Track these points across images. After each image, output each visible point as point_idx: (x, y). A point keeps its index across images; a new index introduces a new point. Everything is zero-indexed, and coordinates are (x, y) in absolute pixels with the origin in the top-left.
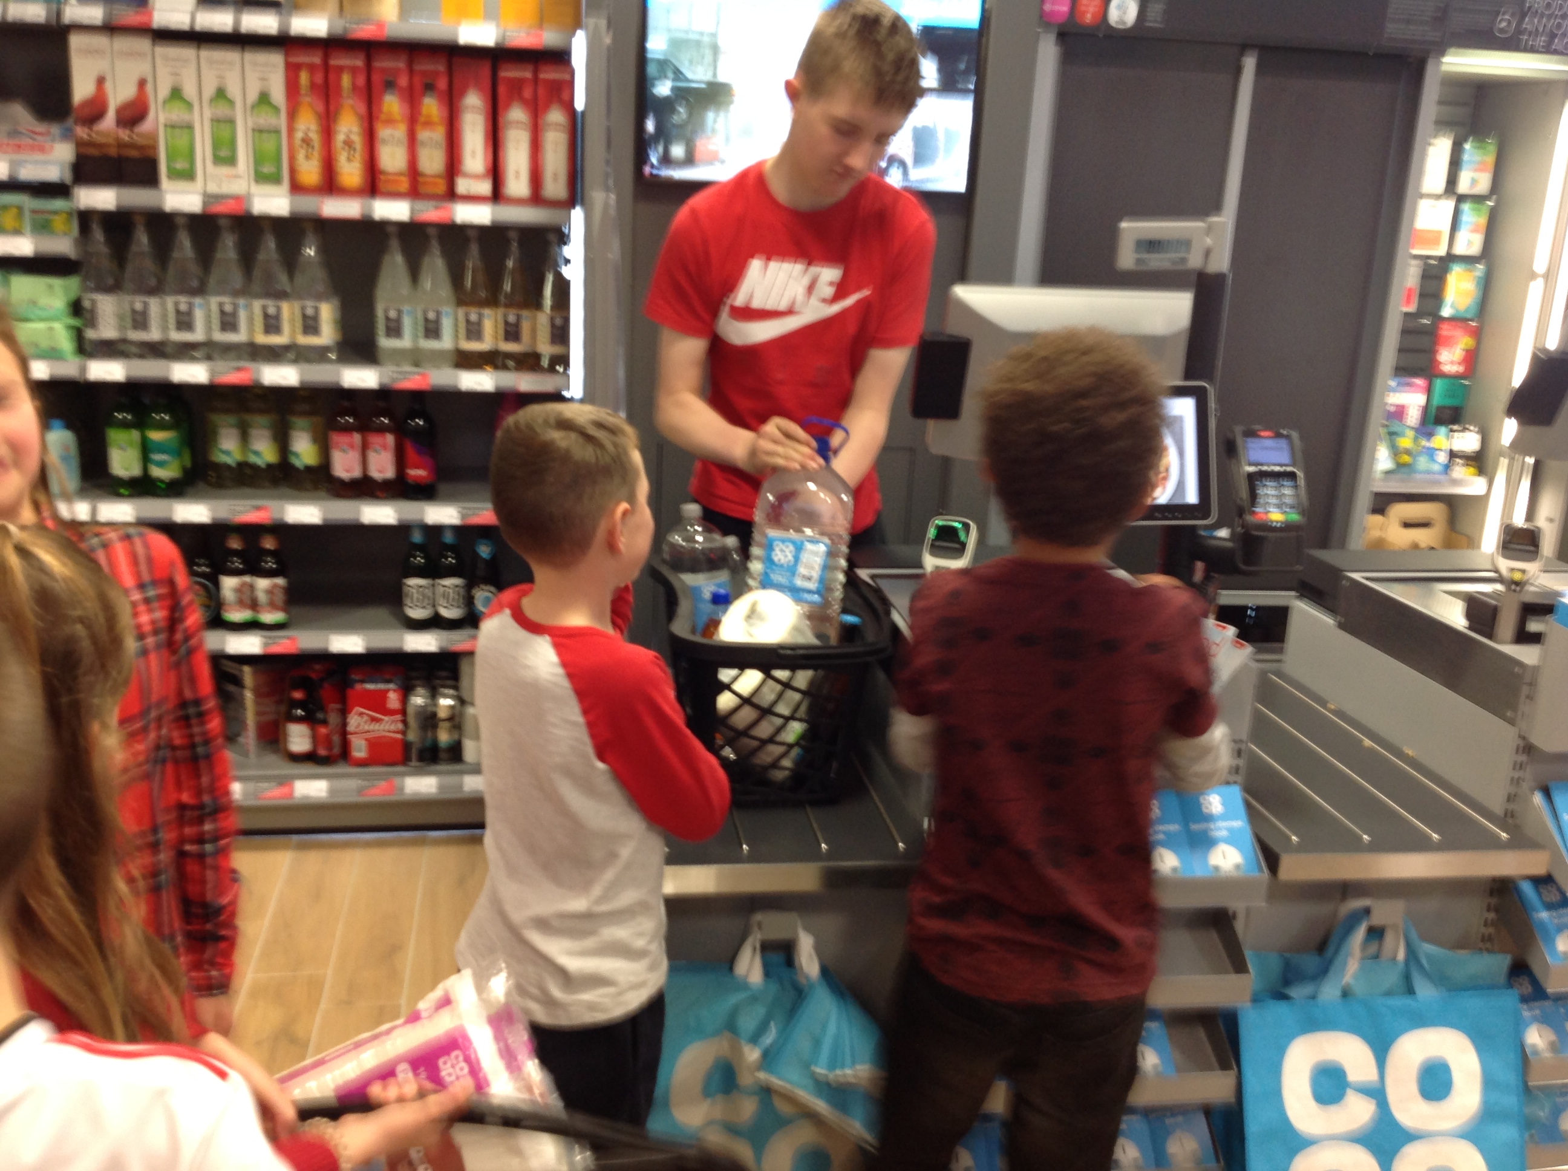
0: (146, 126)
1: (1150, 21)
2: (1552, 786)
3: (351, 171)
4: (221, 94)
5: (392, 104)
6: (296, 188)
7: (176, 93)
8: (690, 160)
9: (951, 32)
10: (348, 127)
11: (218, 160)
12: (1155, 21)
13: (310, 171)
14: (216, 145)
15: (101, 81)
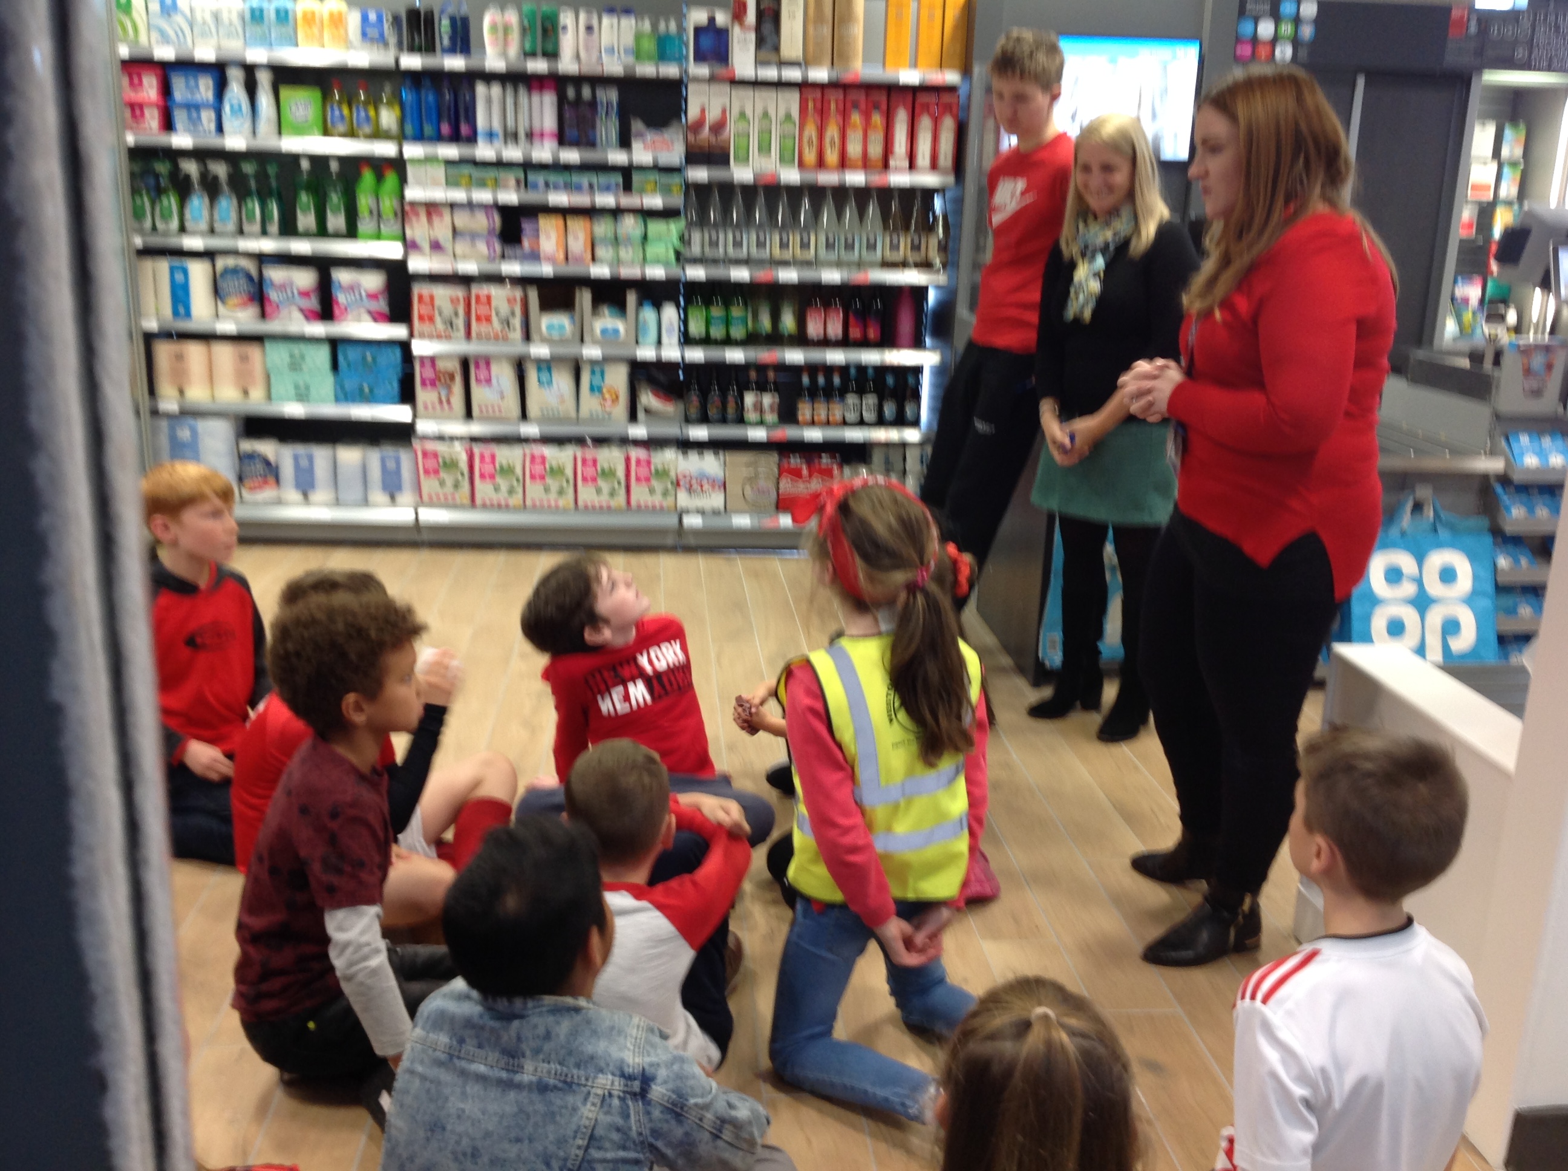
0: (725, 133)
3: (832, 156)
4: (766, 114)
5: (856, 118)
6: (801, 165)
7: (743, 115)
10: (832, 132)
11: (761, 152)
13: (810, 157)
14: (760, 144)
15: (703, 109)
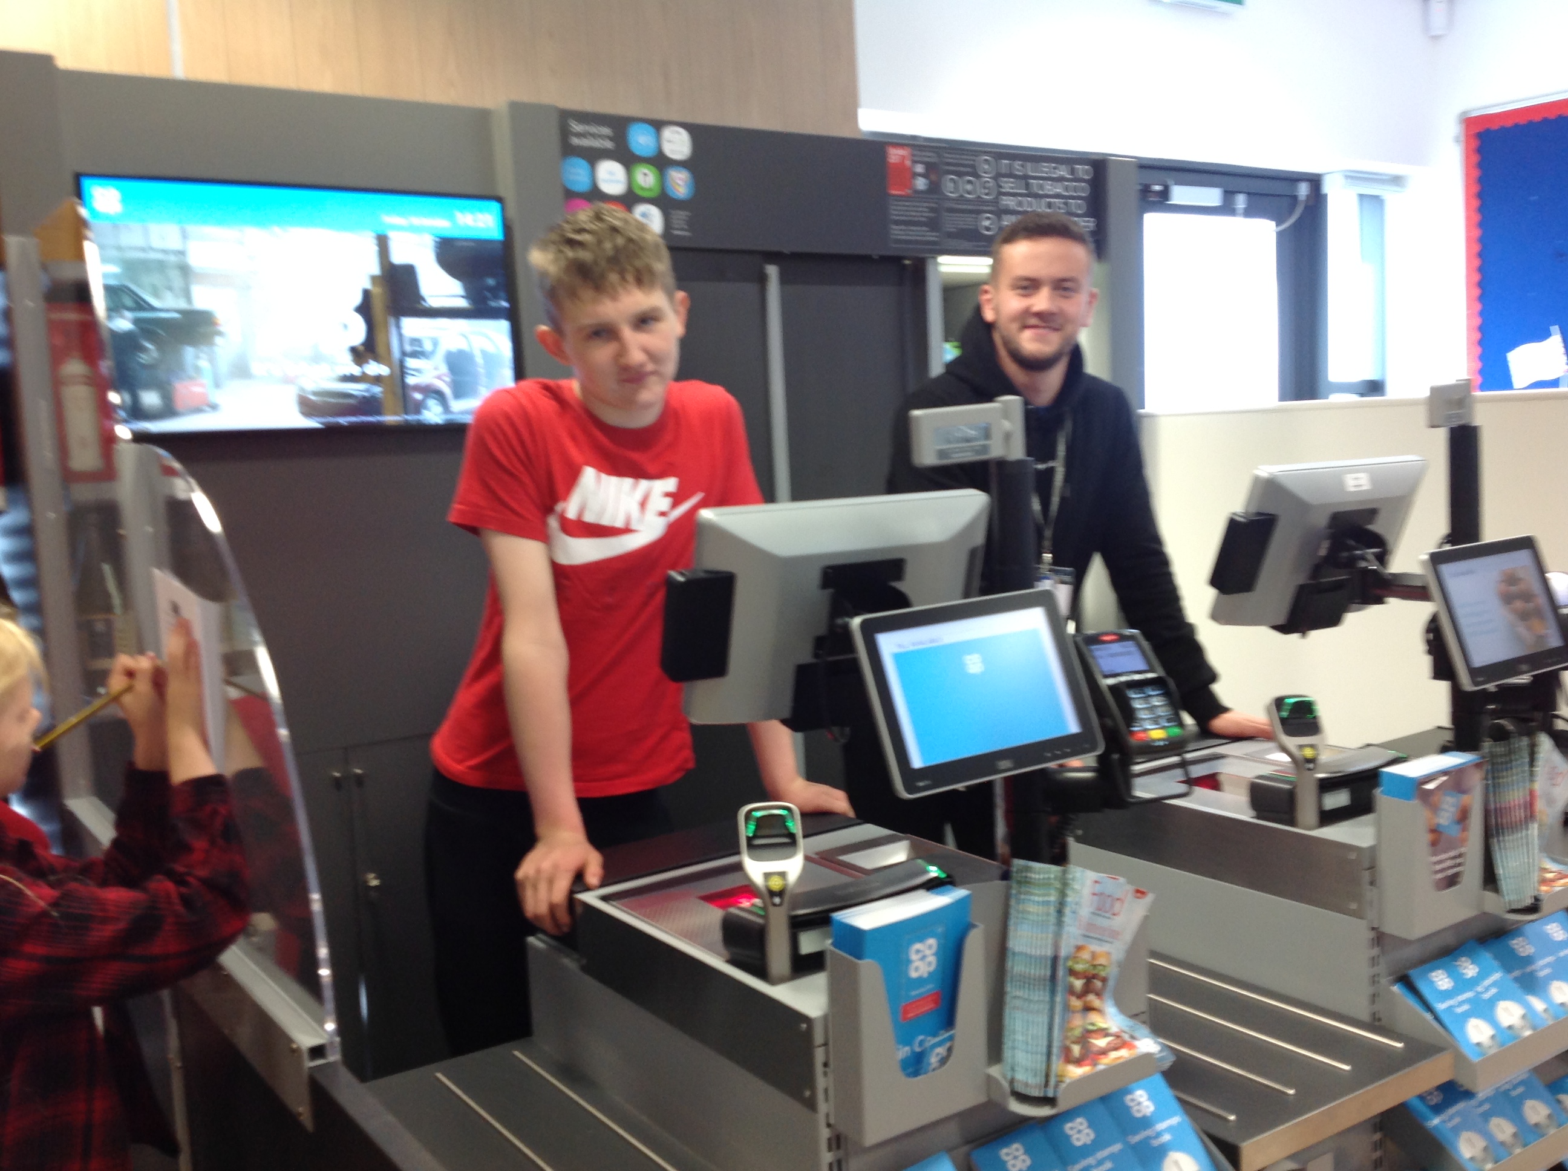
1: (677, 229)
2: (1413, 973)
8: (168, 411)
9: (472, 244)
12: (682, 229)
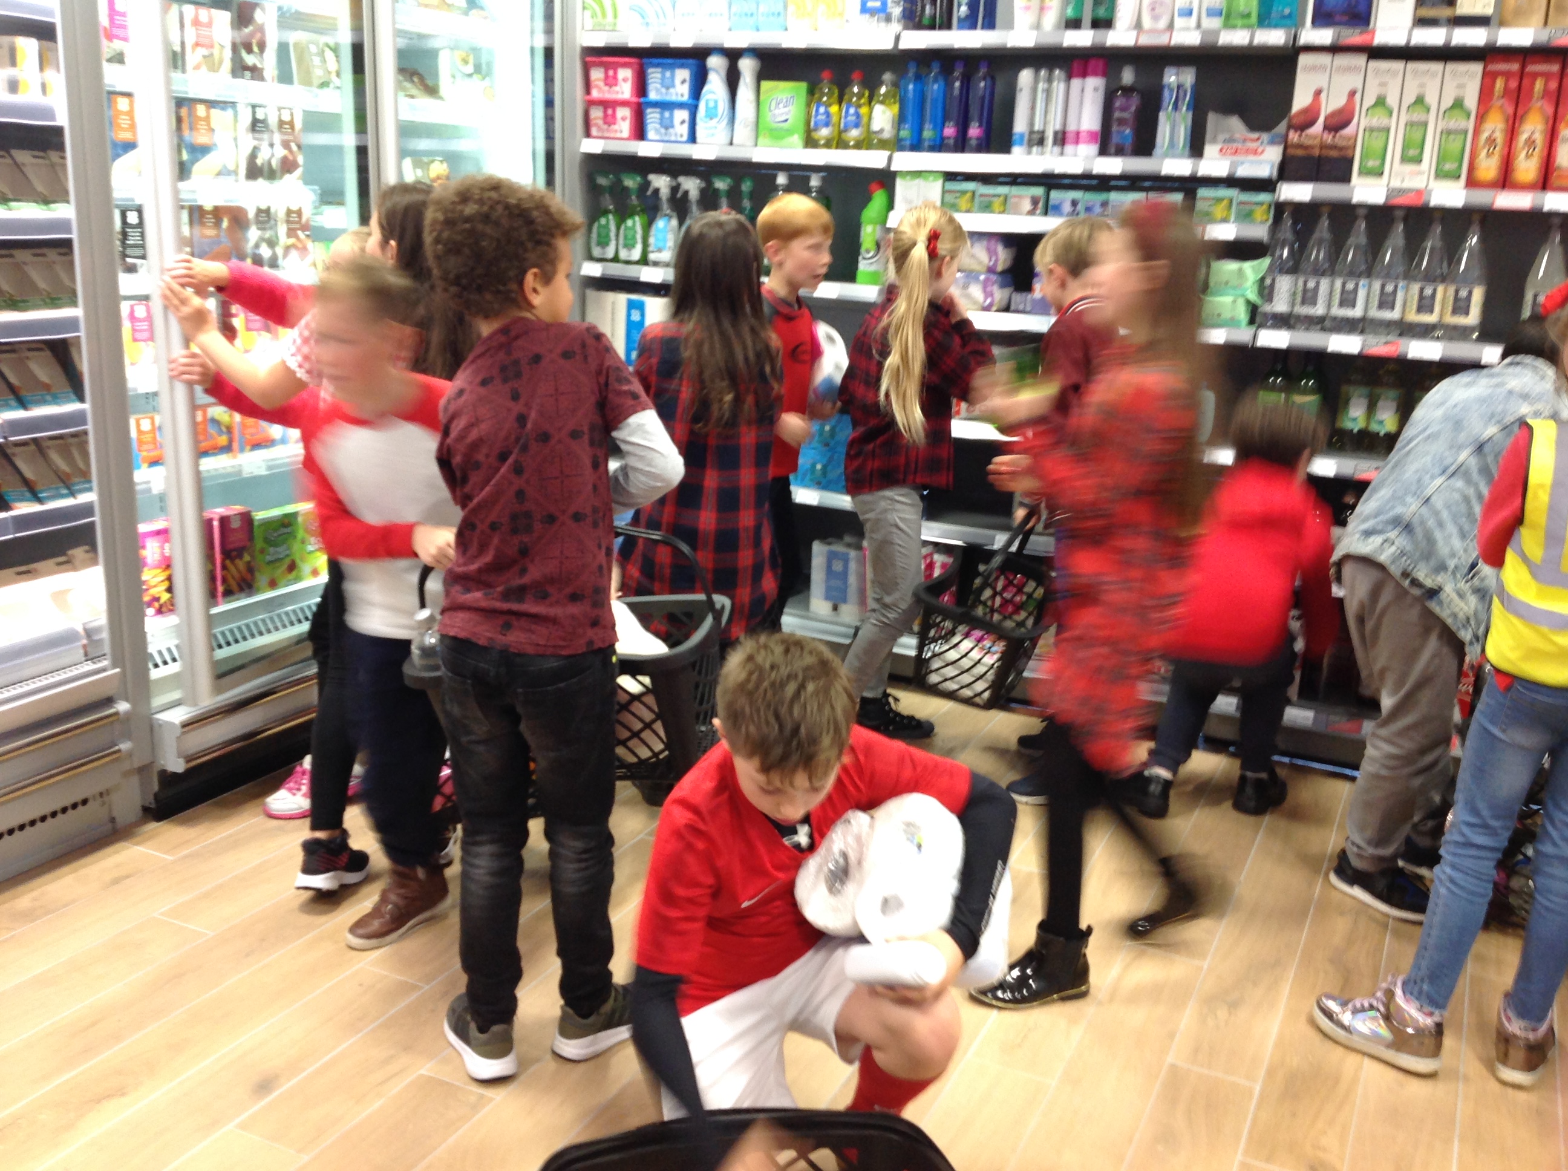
0: (1349, 131)
3: (1527, 167)
4: (1420, 101)
6: (1472, 183)
7: (1381, 102)
10: (1533, 128)
11: (1405, 159)
13: (1489, 167)
14: (1405, 147)
15: (1318, 93)
